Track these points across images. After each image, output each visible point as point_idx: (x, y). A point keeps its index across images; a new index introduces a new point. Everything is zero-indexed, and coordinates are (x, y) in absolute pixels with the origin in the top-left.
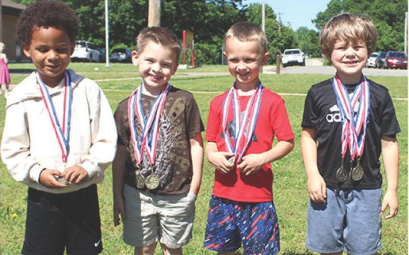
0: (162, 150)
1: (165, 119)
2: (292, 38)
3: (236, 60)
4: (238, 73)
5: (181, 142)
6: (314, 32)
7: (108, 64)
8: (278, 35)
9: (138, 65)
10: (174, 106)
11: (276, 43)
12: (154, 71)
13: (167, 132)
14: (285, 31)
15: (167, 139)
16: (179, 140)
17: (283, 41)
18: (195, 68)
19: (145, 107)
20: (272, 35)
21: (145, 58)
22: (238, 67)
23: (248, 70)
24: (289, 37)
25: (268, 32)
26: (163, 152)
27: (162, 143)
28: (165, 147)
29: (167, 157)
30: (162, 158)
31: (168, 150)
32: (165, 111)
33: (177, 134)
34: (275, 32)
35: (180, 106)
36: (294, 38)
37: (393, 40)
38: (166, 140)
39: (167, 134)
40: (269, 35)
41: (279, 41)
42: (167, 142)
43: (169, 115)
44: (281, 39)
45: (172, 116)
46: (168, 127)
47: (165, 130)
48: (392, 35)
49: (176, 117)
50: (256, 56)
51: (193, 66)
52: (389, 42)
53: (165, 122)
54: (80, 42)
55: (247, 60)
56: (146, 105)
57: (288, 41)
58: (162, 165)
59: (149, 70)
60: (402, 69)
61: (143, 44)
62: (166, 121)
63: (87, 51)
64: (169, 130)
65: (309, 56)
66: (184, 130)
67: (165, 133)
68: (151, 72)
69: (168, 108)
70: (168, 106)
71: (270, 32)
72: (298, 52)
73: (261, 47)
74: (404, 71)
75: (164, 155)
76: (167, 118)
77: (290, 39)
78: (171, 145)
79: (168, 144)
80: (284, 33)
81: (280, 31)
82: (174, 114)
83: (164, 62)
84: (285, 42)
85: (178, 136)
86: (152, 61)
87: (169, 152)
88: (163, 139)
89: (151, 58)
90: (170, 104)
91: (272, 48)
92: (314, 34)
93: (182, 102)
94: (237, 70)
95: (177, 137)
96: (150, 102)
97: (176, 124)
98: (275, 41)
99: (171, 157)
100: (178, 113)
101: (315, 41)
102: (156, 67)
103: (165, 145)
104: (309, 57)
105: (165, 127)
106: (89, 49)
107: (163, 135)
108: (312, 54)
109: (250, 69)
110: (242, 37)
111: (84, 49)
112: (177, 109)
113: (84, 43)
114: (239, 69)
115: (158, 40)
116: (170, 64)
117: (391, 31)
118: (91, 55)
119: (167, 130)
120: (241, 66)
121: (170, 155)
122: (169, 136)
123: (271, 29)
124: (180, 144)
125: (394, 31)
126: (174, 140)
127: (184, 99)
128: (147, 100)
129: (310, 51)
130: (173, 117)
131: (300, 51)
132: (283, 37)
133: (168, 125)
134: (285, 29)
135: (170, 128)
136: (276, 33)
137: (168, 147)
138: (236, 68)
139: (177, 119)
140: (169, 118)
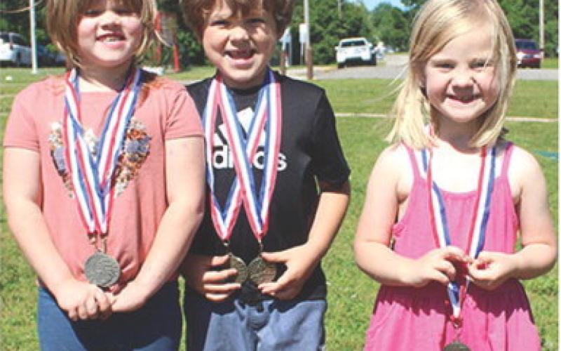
2: (360, 20)
7: (35, 70)
8: (337, 16)
11: (333, 28)
14: (348, 9)
17: (345, 25)
18: (178, 72)
20: (327, 16)
24: (356, 19)
25: (321, 12)
34: (332, 11)
36: (364, 20)
37: (526, 21)
40: (323, 16)
41: (338, 26)
44: (342, 22)
48: (523, 12)
51: (177, 69)
52: (518, 25)
57: (353, 25)
60: (532, 67)
63: (12, 48)
65: (394, 49)
71: (324, 11)
72: (362, 43)
74: (535, 71)
77: (358, 23)
80: (348, 12)
81: (339, 8)
84: (349, 27)
91: (327, 37)
92: (400, 14)
98: (331, 26)
101: (401, 25)
104: (396, 52)
106: (15, 46)
108: (399, 45)
111: (7, 45)
113: (7, 36)
117: (523, 7)
118: (19, 55)
123: (326, 7)
125: (527, 7)
129: (396, 42)
131: (366, 42)
132: (345, 19)
134: (350, 7)
136: (335, 12)
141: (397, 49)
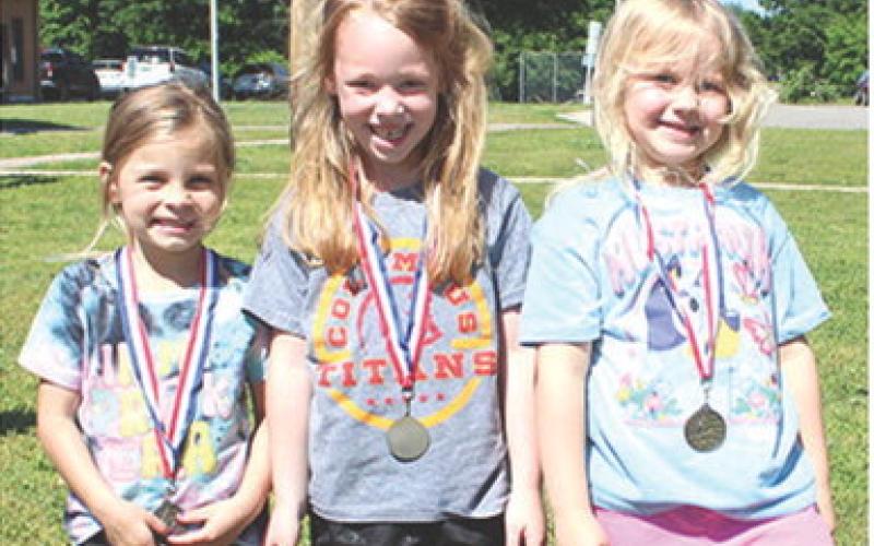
6: (757, 17)
54: (155, 48)
113: (167, 53)
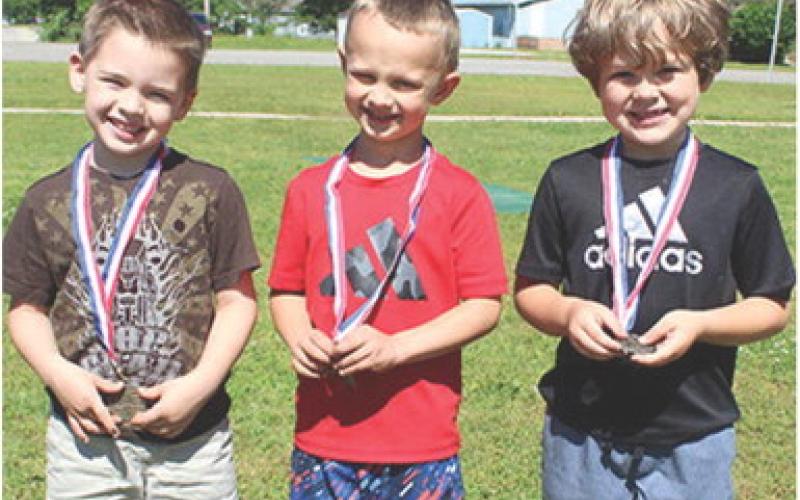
0: (153, 324)
1: (154, 236)
3: (369, 77)
4: (366, 111)
5: (197, 299)
9: (85, 91)
10: (178, 201)
12: (122, 112)
13: (163, 273)
15: (163, 292)
16: (194, 294)
19: (97, 205)
21: (102, 75)
22: (371, 98)
23: (395, 110)
26: (155, 327)
27: (149, 304)
28: (159, 314)
29: (168, 340)
30: (152, 346)
31: (168, 322)
32: (153, 215)
33: (187, 277)
35: (193, 201)
38: (160, 296)
39: (162, 278)
42: (163, 301)
43: (164, 227)
45: (173, 229)
46: (163, 260)
47: (155, 268)
49: (186, 231)
50: (425, 77)
53: (154, 247)
55: (398, 83)
56: (100, 199)
58: (155, 364)
59: (109, 108)
61: (99, 32)
62: (156, 243)
64: (167, 268)
66: (208, 265)
67: (157, 277)
68: (114, 113)
69: (163, 209)
70: (161, 204)
73: (442, 53)
75: (156, 336)
76: (159, 233)
78: (174, 306)
79: (168, 306)
82: (179, 225)
83: (153, 88)
85: (190, 281)
86: (119, 82)
87: (169, 328)
88: (153, 292)
89: (116, 76)
90: (165, 197)
93: (199, 191)
94: (366, 103)
95: (186, 286)
96: (111, 192)
97: (186, 251)
99: (179, 339)
100: (189, 223)
102: (129, 100)
103: (159, 308)
105: (156, 260)
107: (150, 282)
108: (15, 16)
109: (400, 107)
110: (398, 17)
112: (186, 210)
114: (371, 103)
115: (137, 22)
116: (172, 94)
119: (162, 268)
120: (380, 94)
121: (176, 334)
122: (168, 284)
124: (195, 305)
126: (180, 295)
127: (203, 185)
128: (104, 186)
130: (176, 232)
133: (163, 254)
135: (170, 261)
137: (167, 313)
138: (365, 97)
139: (189, 236)
140: (164, 233)
141: (13, 20)
